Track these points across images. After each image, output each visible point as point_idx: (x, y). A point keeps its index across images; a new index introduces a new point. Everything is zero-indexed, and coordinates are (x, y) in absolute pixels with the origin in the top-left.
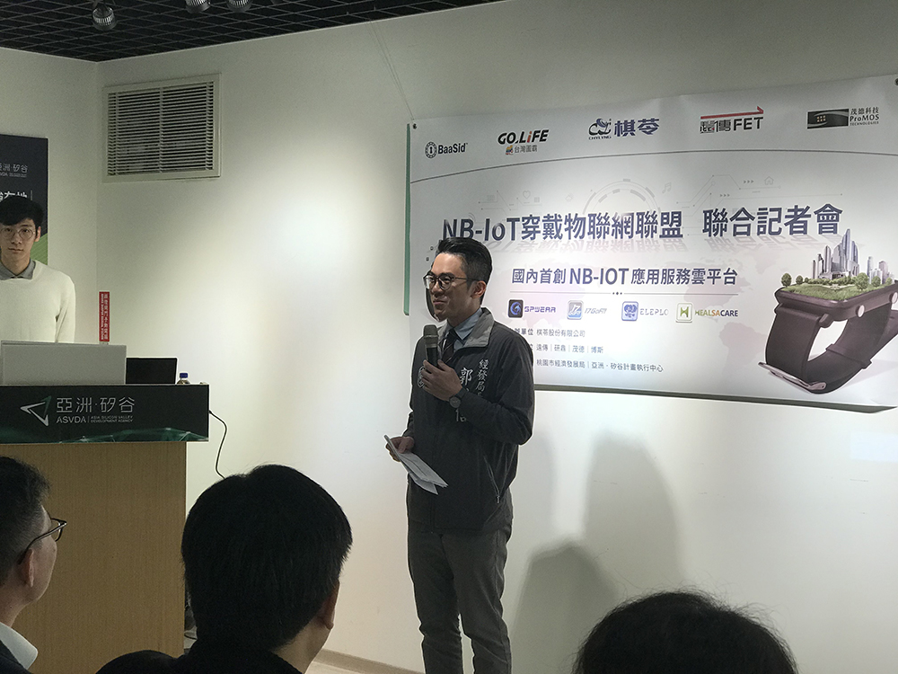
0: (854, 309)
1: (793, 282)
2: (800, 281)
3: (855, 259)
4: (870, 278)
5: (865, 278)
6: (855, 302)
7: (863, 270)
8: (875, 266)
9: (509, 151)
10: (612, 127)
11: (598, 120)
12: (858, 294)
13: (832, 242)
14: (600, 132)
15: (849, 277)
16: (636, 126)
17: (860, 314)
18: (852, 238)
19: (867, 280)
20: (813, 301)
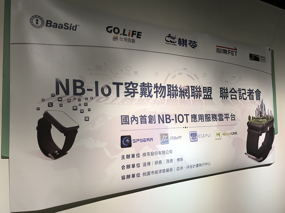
1: (251, 119)
3: (265, 110)
6: (267, 125)
7: (267, 114)
9: (115, 39)
10: (177, 40)
11: (169, 35)
13: (259, 103)
14: (171, 41)
17: (268, 130)
18: (263, 102)
19: (268, 117)
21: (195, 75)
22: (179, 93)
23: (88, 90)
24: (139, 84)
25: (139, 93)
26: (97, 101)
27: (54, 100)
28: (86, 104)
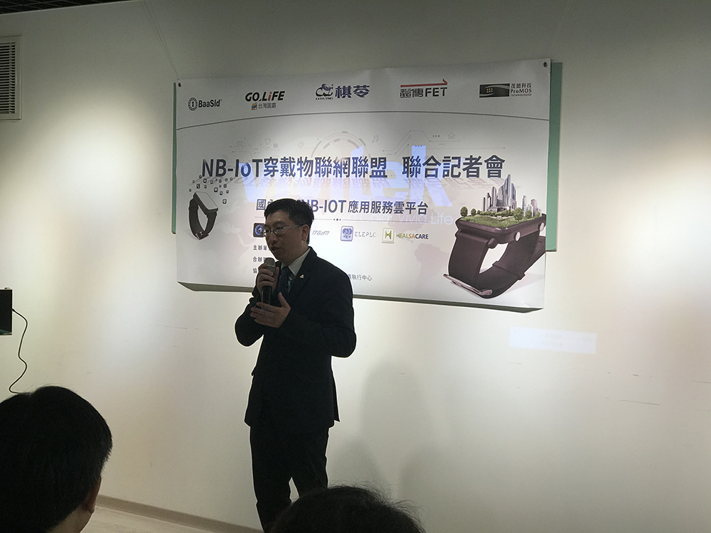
0: (513, 235)
1: (469, 213)
2: (474, 213)
3: (514, 197)
4: (525, 211)
5: (521, 211)
6: (514, 229)
7: (519, 205)
8: (528, 203)
9: (254, 107)
10: (334, 91)
11: (323, 85)
12: (515, 224)
13: (497, 184)
14: (325, 95)
15: (510, 210)
16: (352, 90)
17: (517, 239)
18: (512, 181)
19: (522, 213)
20: (484, 228)
21: (360, 139)
22: (333, 170)
23: (229, 170)
24: (279, 160)
25: (280, 171)
26: (236, 182)
27: (201, 182)
28: (225, 186)
